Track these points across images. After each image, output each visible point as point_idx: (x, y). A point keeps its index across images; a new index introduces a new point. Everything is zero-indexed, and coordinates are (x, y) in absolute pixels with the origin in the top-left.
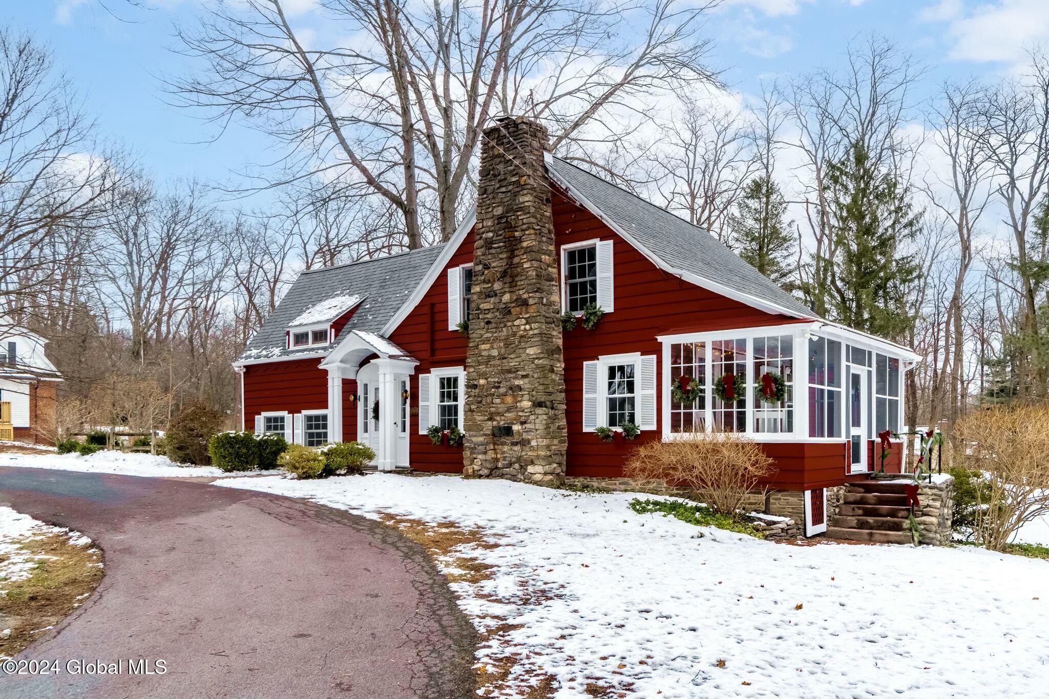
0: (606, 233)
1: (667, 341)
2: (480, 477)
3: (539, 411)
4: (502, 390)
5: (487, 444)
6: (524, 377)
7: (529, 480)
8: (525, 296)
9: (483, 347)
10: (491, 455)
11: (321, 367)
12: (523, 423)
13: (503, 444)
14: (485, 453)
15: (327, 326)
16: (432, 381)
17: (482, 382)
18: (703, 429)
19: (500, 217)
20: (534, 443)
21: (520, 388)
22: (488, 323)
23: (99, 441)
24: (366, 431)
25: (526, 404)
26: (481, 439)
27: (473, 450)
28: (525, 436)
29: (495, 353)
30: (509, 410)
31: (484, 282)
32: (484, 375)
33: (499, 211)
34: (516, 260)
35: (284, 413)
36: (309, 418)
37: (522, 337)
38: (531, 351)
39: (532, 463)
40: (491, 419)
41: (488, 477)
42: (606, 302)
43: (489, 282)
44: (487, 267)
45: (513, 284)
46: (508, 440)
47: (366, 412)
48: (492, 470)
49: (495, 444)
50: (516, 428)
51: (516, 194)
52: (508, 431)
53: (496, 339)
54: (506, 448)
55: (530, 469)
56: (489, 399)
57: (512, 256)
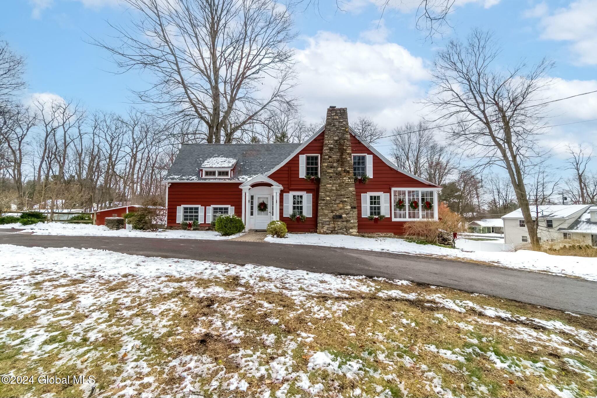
0: (370, 153)
1: (393, 189)
2: (327, 233)
3: (354, 210)
4: (337, 202)
5: (330, 222)
6: (347, 198)
7: (351, 234)
8: (348, 169)
9: (328, 186)
10: (332, 225)
11: (240, 187)
12: (347, 214)
13: (338, 221)
14: (329, 225)
15: (229, 170)
16: (289, 197)
17: (328, 198)
19: (336, 141)
20: (352, 221)
21: (345, 201)
22: (331, 177)
24: (252, 214)
25: (349, 207)
26: (328, 219)
27: (323, 224)
28: (348, 218)
29: (334, 188)
30: (341, 209)
31: (329, 162)
32: (329, 196)
33: (336, 138)
34: (344, 157)
35: (199, 206)
36: (215, 209)
37: (346, 183)
38: (351, 189)
39: (352, 228)
40: (332, 212)
41: (330, 233)
42: (370, 174)
43: (331, 162)
44: (330, 157)
45: (342, 165)
46: (340, 220)
47: (252, 208)
48: (332, 231)
49: (334, 221)
50: (344, 216)
51: (344, 134)
52: (340, 217)
53: (334, 184)
54: (339, 223)
55: (351, 230)
56: (331, 205)
57: (342, 154)
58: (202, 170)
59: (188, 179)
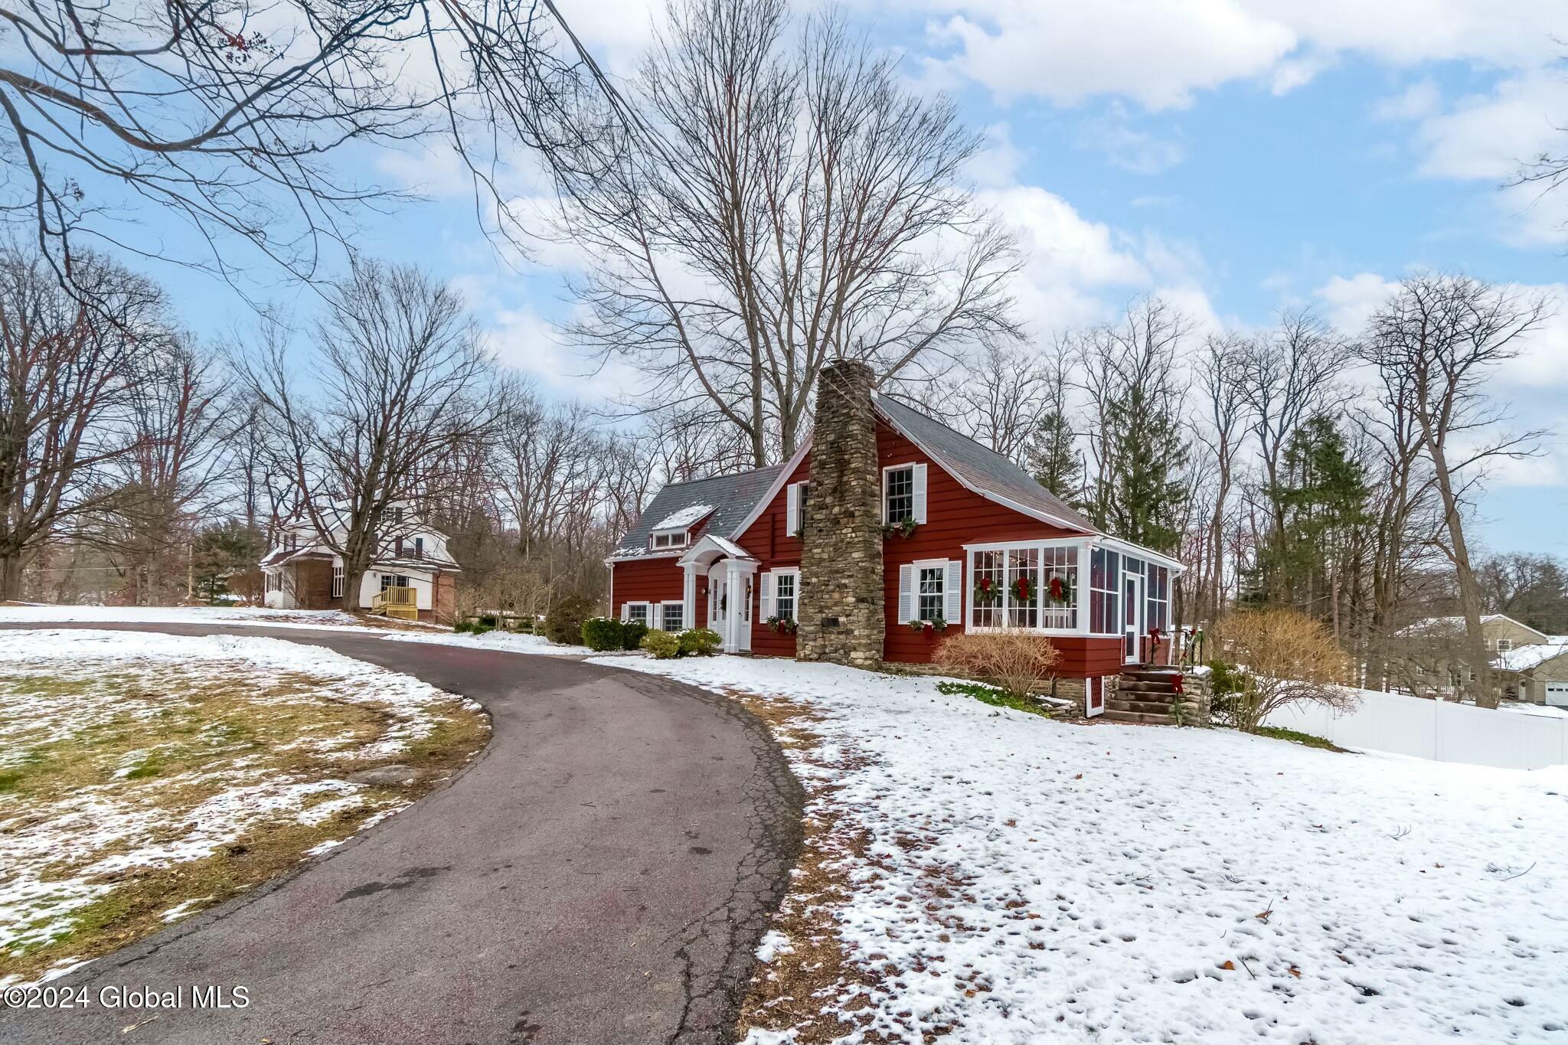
0: (922, 458)
1: (971, 549)
2: (811, 660)
3: (862, 605)
4: (831, 587)
5: (817, 632)
6: (849, 577)
7: (851, 664)
8: (852, 509)
9: (815, 551)
10: (820, 642)
11: (678, 565)
12: (847, 616)
13: (831, 633)
14: (815, 640)
15: (684, 531)
16: (771, 579)
17: (814, 580)
18: (1000, 624)
19: (832, 443)
20: (856, 633)
21: (845, 586)
22: (820, 531)
23: (489, 623)
24: (715, 619)
25: (851, 599)
26: (812, 628)
27: (805, 637)
28: (849, 627)
29: (825, 556)
30: (836, 604)
31: (818, 496)
32: (816, 575)
33: (831, 437)
34: (845, 479)
35: (646, 603)
36: (667, 608)
37: (848, 543)
38: (855, 555)
39: (855, 649)
40: (821, 612)
41: (817, 660)
42: (920, 514)
43: (822, 496)
44: (820, 484)
45: (842, 499)
46: (835, 630)
47: (715, 603)
48: (820, 654)
49: (823, 633)
50: (842, 619)
51: (846, 424)
52: (834, 622)
53: (827, 545)
54: (833, 637)
55: (853, 655)
56: (819, 595)
57: (842, 475)
58: (651, 536)
59: (633, 555)
